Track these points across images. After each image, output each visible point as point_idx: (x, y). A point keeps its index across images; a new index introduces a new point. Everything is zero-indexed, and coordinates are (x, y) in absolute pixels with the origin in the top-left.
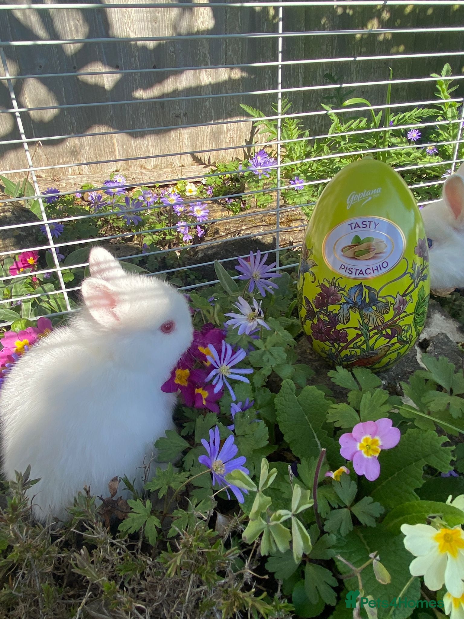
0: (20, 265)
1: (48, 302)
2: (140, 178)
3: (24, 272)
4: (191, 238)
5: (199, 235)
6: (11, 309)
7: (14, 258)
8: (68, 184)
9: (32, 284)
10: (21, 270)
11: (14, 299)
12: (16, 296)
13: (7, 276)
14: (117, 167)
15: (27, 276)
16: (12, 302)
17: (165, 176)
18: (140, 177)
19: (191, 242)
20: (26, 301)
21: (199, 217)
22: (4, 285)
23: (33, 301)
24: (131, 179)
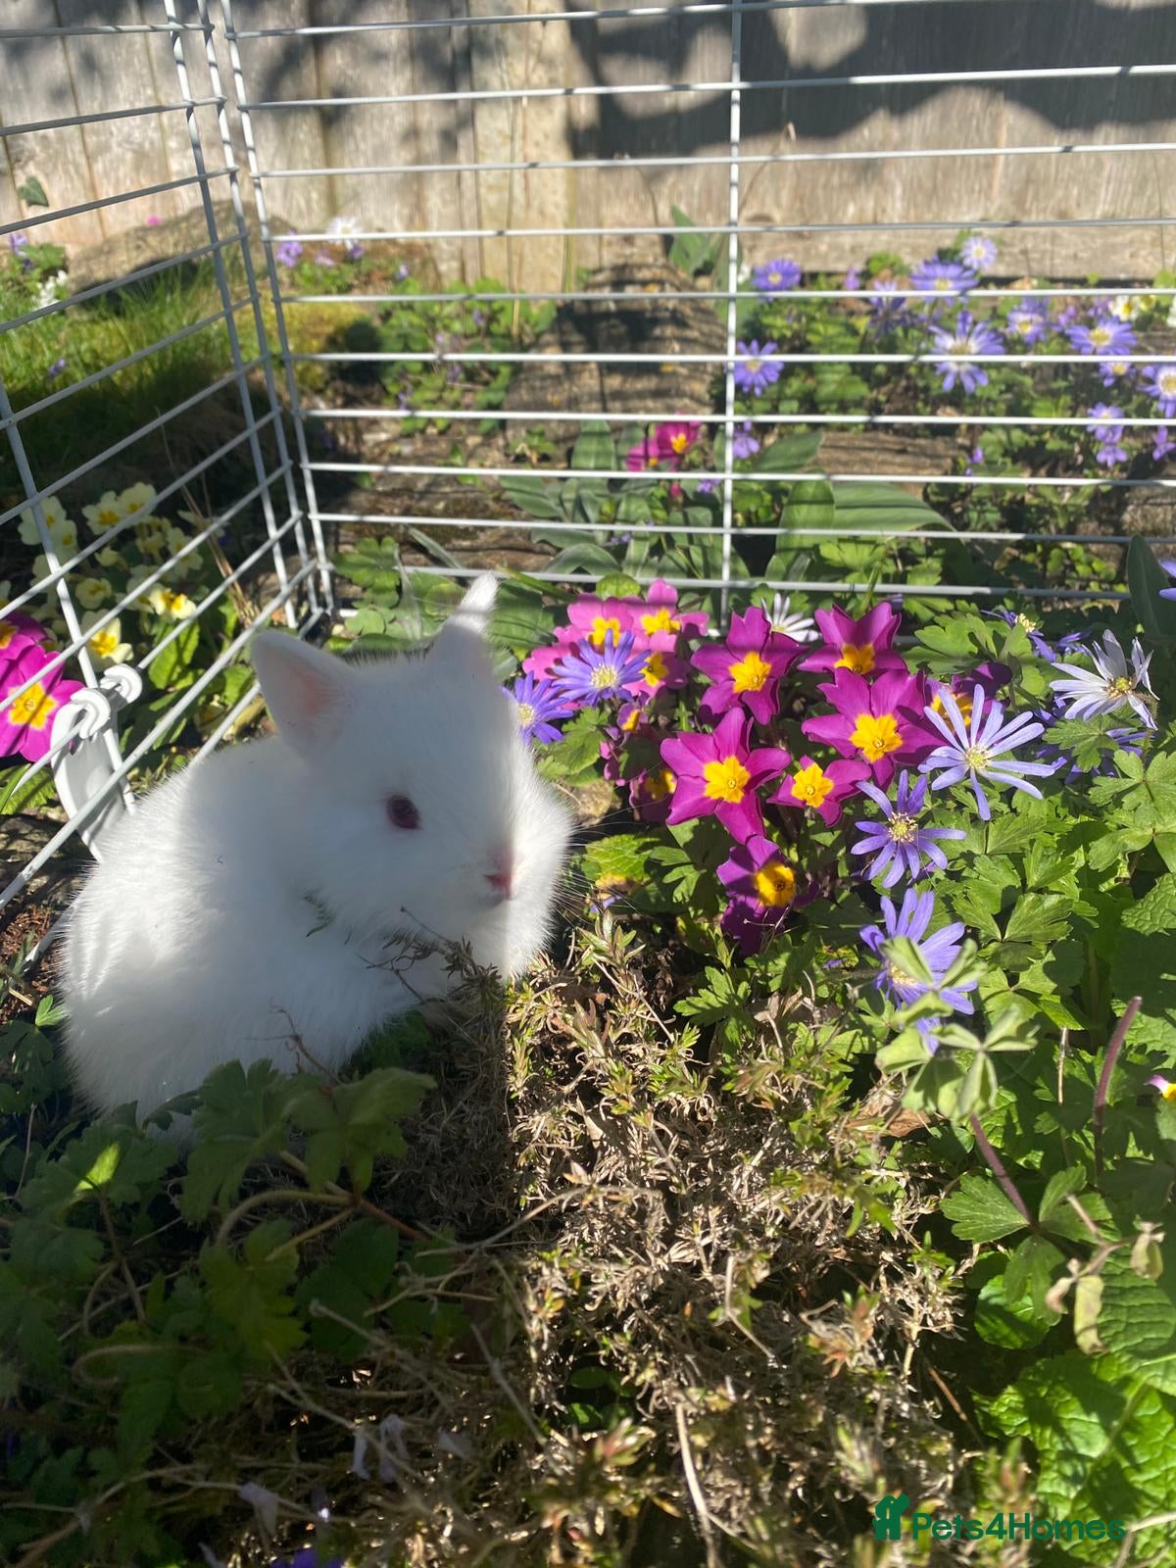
0: (653, 450)
1: (687, 552)
2: (1044, 252)
3: (657, 469)
4: (1123, 457)
5: (1157, 455)
6: (607, 549)
7: (646, 430)
8: (833, 247)
9: (667, 503)
10: (653, 461)
11: (618, 528)
12: (626, 521)
13: (619, 469)
14: (987, 210)
15: (659, 480)
16: (611, 534)
17: (1127, 254)
18: (1048, 246)
19: (1122, 470)
20: (640, 538)
21: (1167, 401)
22: (606, 492)
23: (654, 541)
24: (1016, 250)
